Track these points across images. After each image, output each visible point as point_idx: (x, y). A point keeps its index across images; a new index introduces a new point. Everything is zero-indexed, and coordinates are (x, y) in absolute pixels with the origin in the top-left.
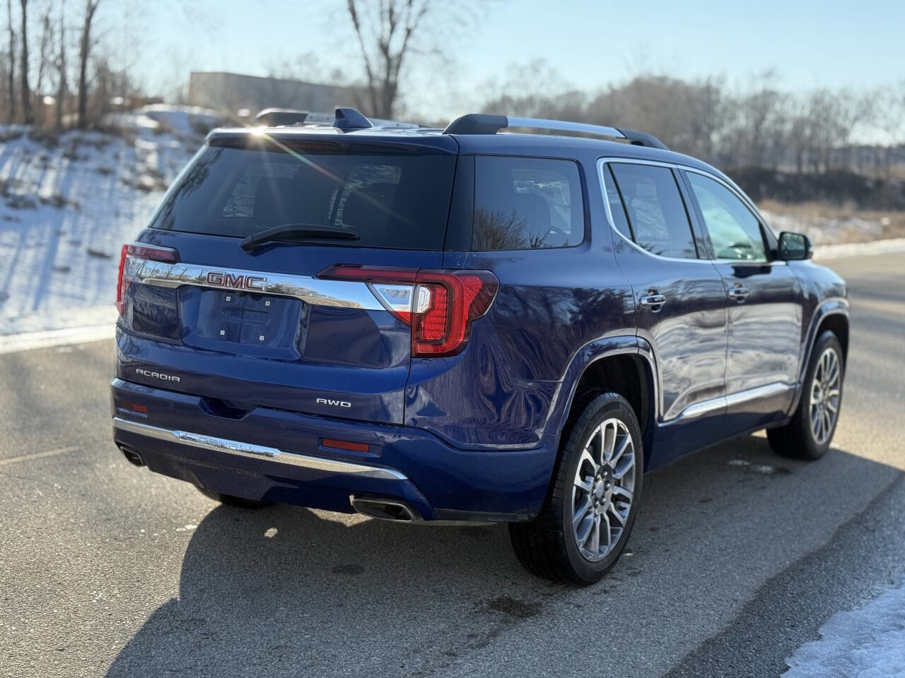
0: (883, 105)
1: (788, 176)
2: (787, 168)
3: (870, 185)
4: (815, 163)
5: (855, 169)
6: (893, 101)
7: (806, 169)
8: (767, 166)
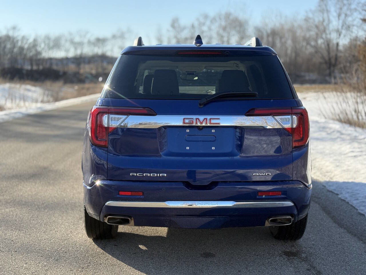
0: (63, 42)
1: (27, 71)
2: (27, 67)
3: (61, 73)
4: (38, 65)
5: (55, 67)
6: (66, 41)
7: (35, 68)
8: (19, 67)
